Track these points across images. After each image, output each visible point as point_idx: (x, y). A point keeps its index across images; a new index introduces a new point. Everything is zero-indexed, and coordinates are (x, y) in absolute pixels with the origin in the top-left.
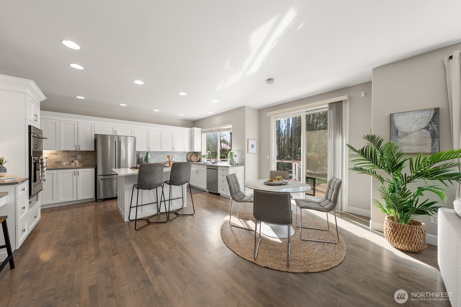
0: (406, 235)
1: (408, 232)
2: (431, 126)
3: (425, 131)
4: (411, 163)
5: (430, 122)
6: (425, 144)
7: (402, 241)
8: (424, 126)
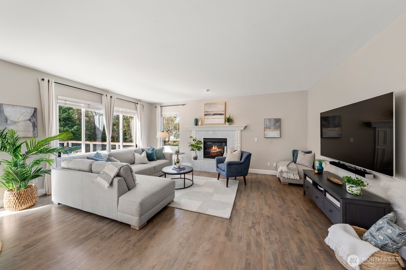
0: (29, 196)
1: (30, 193)
2: (33, 119)
3: (29, 122)
4: (27, 145)
5: (32, 116)
6: (29, 131)
7: (26, 201)
8: (28, 119)
